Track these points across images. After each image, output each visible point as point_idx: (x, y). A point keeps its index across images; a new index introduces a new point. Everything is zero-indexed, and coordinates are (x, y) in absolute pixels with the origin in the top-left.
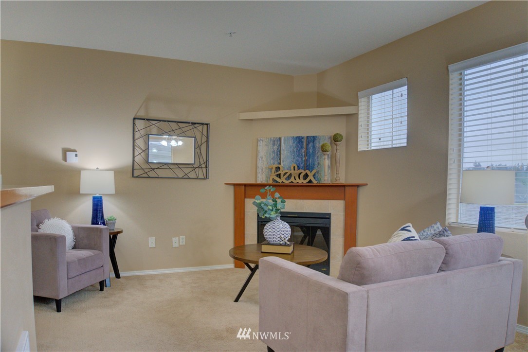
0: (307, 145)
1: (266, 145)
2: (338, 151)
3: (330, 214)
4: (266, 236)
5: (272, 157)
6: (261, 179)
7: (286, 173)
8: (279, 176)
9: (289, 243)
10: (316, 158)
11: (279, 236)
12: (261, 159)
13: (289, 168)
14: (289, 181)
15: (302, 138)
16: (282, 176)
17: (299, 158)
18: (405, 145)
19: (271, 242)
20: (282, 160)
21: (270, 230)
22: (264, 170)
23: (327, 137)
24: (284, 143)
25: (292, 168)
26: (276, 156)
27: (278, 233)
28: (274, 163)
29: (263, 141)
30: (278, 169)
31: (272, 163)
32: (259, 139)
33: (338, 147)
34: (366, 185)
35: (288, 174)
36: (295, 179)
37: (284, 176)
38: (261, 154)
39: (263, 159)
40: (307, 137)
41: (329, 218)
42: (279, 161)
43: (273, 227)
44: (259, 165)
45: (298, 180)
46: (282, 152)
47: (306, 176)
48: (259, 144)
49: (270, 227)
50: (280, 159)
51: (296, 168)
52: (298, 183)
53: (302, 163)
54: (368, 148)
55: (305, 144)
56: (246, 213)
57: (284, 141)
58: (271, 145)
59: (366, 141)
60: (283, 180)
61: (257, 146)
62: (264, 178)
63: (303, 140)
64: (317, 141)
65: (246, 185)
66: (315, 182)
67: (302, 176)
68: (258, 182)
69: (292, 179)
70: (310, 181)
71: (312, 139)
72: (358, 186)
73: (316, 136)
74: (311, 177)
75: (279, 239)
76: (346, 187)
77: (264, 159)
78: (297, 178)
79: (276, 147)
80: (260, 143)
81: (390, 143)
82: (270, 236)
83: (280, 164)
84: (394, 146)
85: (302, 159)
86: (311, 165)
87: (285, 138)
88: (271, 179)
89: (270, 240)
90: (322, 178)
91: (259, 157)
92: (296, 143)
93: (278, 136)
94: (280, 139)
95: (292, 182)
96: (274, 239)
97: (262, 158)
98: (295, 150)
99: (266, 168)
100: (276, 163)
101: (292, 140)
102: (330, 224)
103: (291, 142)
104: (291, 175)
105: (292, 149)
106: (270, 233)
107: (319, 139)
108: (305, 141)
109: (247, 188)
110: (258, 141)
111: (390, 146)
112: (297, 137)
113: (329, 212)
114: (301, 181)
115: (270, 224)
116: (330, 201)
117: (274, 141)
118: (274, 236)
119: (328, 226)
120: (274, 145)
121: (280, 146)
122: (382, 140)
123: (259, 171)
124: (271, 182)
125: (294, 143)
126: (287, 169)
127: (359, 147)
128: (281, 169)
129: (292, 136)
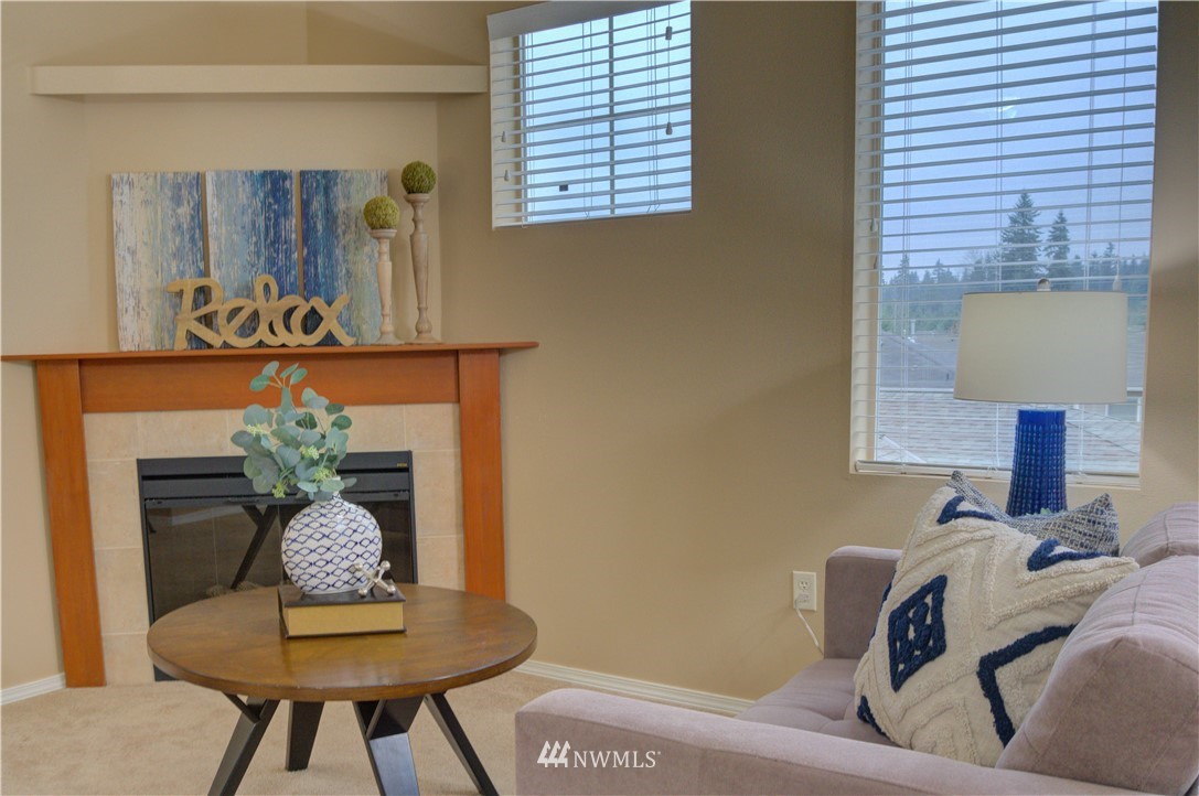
0: (305, 204)
1: (146, 202)
2: (421, 227)
3: (408, 455)
4: (297, 572)
5: (172, 247)
6: (137, 335)
7: (235, 312)
8: (207, 320)
9: (393, 589)
10: (338, 252)
11: (346, 564)
12: (128, 258)
13: (248, 291)
14: (252, 341)
15: (284, 176)
16: (221, 320)
17: (277, 251)
18: (687, 206)
19: (316, 592)
20: (212, 259)
21: (312, 544)
22: (144, 302)
23: (373, 176)
24: (219, 197)
25: (259, 290)
26: (188, 246)
27: (344, 553)
28: (182, 274)
29: (131, 184)
30: (203, 293)
31: (174, 270)
32: (115, 177)
33: (420, 212)
34: (533, 345)
35: (243, 315)
36: (272, 331)
37: (229, 320)
38: (126, 240)
39: (139, 255)
40: (303, 174)
41: (407, 470)
42: (202, 266)
43: (324, 530)
44: (125, 280)
45: (283, 337)
46: (212, 229)
47: (312, 321)
48: (117, 198)
49: (308, 531)
50: (206, 258)
51: (274, 289)
52: (283, 345)
53: (288, 273)
54: (519, 219)
55: (295, 203)
56: (90, 471)
57: (219, 185)
58: (168, 203)
59: (512, 194)
60: (225, 336)
61: (111, 203)
62: (149, 331)
63: (288, 183)
64: (338, 190)
65: (83, 362)
66: (347, 341)
67: (297, 319)
68: (125, 349)
69: (262, 333)
70: (330, 339)
71: (322, 182)
72: (501, 351)
73: (336, 172)
74: (330, 324)
75: (346, 576)
76: (463, 359)
77: (143, 256)
78: (279, 328)
79: (185, 211)
80: (123, 195)
81: (606, 200)
82: (313, 570)
83: (205, 273)
84: (619, 212)
85: (288, 257)
86: (322, 280)
87: (218, 174)
88: (181, 334)
89: (314, 582)
90: (364, 327)
91: (120, 251)
92: (262, 195)
93: (193, 169)
94: (199, 181)
95: (261, 344)
96: (330, 580)
97: (133, 253)
98: (261, 222)
99: (149, 291)
100: (191, 271)
101: (247, 185)
102: (410, 490)
103: (243, 194)
104: (255, 315)
105: (247, 219)
106: (313, 557)
107: (350, 181)
108: (293, 186)
109: (87, 370)
110: (111, 185)
111: (607, 213)
112: (265, 175)
113: (405, 448)
114: (296, 339)
115: (306, 520)
116: (405, 409)
117: (177, 187)
118: (330, 568)
119: (403, 497)
120: (177, 200)
121: (200, 207)
122: (572, 189)
123: (126, 302)
124: (181, 346)
125: (255, 194)
126: (237, 296)
127: (495, 214)
128: (215, 295)
129: (247, 167)
